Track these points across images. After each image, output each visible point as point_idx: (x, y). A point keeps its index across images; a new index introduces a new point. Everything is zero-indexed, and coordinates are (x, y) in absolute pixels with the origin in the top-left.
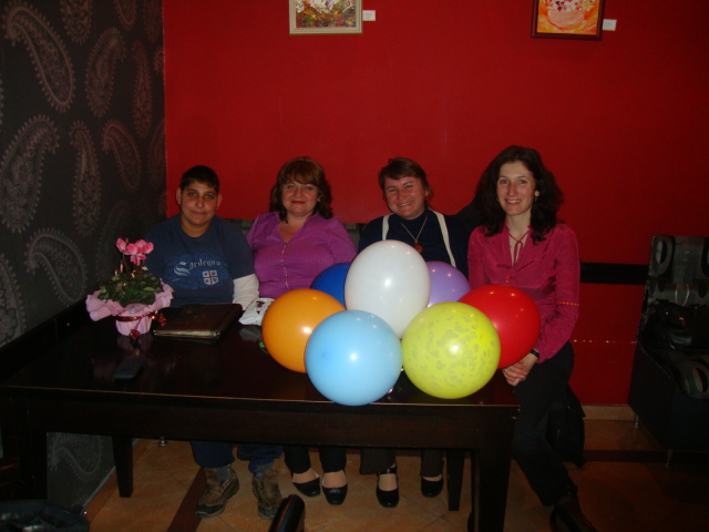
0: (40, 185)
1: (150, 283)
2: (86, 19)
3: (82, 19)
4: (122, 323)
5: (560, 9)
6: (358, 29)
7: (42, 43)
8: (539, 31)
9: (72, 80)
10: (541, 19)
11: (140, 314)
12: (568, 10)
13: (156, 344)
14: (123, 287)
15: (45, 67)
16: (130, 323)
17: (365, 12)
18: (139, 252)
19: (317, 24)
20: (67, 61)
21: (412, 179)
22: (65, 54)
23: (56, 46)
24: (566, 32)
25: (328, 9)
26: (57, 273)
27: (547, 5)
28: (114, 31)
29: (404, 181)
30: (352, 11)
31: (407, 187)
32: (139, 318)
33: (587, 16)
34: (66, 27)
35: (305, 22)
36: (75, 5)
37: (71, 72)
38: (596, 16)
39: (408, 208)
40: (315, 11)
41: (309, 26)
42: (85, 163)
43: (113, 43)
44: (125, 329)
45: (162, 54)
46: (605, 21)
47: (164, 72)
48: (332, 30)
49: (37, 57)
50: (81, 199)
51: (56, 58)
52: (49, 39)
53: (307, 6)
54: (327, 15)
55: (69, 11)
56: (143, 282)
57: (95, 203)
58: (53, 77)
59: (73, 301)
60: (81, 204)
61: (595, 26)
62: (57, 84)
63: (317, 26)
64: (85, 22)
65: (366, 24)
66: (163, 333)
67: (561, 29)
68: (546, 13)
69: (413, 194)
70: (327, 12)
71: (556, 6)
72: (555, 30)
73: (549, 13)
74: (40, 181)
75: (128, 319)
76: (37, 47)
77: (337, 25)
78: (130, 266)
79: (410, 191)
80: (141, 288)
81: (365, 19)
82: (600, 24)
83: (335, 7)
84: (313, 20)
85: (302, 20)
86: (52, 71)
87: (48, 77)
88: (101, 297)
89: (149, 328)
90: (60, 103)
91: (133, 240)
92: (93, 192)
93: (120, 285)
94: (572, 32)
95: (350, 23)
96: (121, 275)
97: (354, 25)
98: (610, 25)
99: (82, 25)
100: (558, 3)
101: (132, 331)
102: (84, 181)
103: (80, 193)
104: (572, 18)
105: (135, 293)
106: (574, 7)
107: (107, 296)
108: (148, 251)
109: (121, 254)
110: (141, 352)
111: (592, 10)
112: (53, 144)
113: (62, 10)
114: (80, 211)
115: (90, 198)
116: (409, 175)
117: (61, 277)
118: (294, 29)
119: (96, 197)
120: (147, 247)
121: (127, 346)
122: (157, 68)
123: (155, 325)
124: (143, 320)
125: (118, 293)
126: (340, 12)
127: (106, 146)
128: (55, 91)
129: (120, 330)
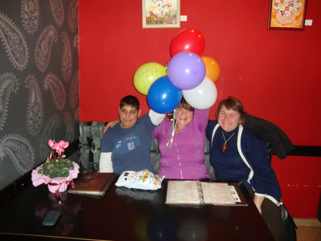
0: (7, 111)
1: (66, 165)
2: (36, 21)
3: (34, 21)
4: (51, 186)
5: (282, 14)
6: (178, 25)
7: (9, 34)
8: (271, 26)
9: (27, 53)
10: (273, 20)
11: (61, 182)
12: (287, 15)
13: (70, 198)
14: (52, 167)
15: (11, 47)
16: (55, 186)
17: (182, 16)
18: (60, 148)
19: (156, 23)
20: (24, 43)
21: (236, 112)
22: (23, 39)
23: (18, 35)
24: (286, 26)
25: (162, 15)
26: (16, 157)
27: (276, 13)
28: (52, 27)
29: (231, 111)
30: (175, 16)
31: (231, 115)
32: (61, 184)
33: (297, 18)
34: (24, 25)
35: (150, 21)
36: (30, 13)
37: (27, 49)
38: (301, 18)
39: (227, 126)
40: (156, 16)
41: (153, 24)
42: (34, 97)
43: (51, 33)
44: (53, 189)
45: (77, 38)
46: (306, 21)
47: (79, 47)
48: (165, 26)
49: (6, 41)
50: (31, 116)
51: (18, 42)
52: (14, 31)
53: (152, 14)
54: (162, 18)
55: (26, 17)
56: (63, 165)
57: (40, 117)
58: (16, 52)
59: (26, 171)
60: (31, 119)
61: (301, 23)
62: (18, 55)
63: (157, 24)
64: (35, 22)
65: (182, 23)
66: (74, 192)
67: (283, 25)
68: (275, 17)
69: (233, 120)
70: (162, 16)
71: (280, 13)
72: (280, 26)
73: (277, 17)
74: (7, 109)
75: (55, 184)
76: (6, 37)
77: (167, 23)
78: (56, 154)
79: (232, 118)
80: (61, 168)
81: (182, 20)
82: (304, 22)
83: (166, 14)
84: (154, 21)
85: (149, 21)
86: (15, 49)
87: (12, 52)
88: (39, 172)
89: (66, 188)
90: (20, 65)
91: (57, 141)
92: (39, 112)
93: (50, 166)
94: (289, 26)
95: (174, 22)
96: (50, 160)
97: (176, 24)
98: (309, 23)
99: (34, 24)
100: (281, 12)
101: (56, 191)
102: (34, 106)
103: (31, 113)
104: (289, 20)
105: (58, 171)
106: (290, 14)
107: (43, 171)
108: (66, 147)
109: (51, 148)
110: (62, 202)
111: (299, 15)
112: (15, 88)
113: (22, 16)
114: (31, 122)
115: (36, 115)
116: (235, 110)
117: (19, 159)
118: (145, 25)
119: (40, 114)
120: (65, 145)
121: (54, 199)
122: (75, 45)
123: (69, 187)
124: (63, 185)
125: (49, 170)
126: (169, 16)
127: (46, 87)
128: (17, 60)
129: (50, 190)
